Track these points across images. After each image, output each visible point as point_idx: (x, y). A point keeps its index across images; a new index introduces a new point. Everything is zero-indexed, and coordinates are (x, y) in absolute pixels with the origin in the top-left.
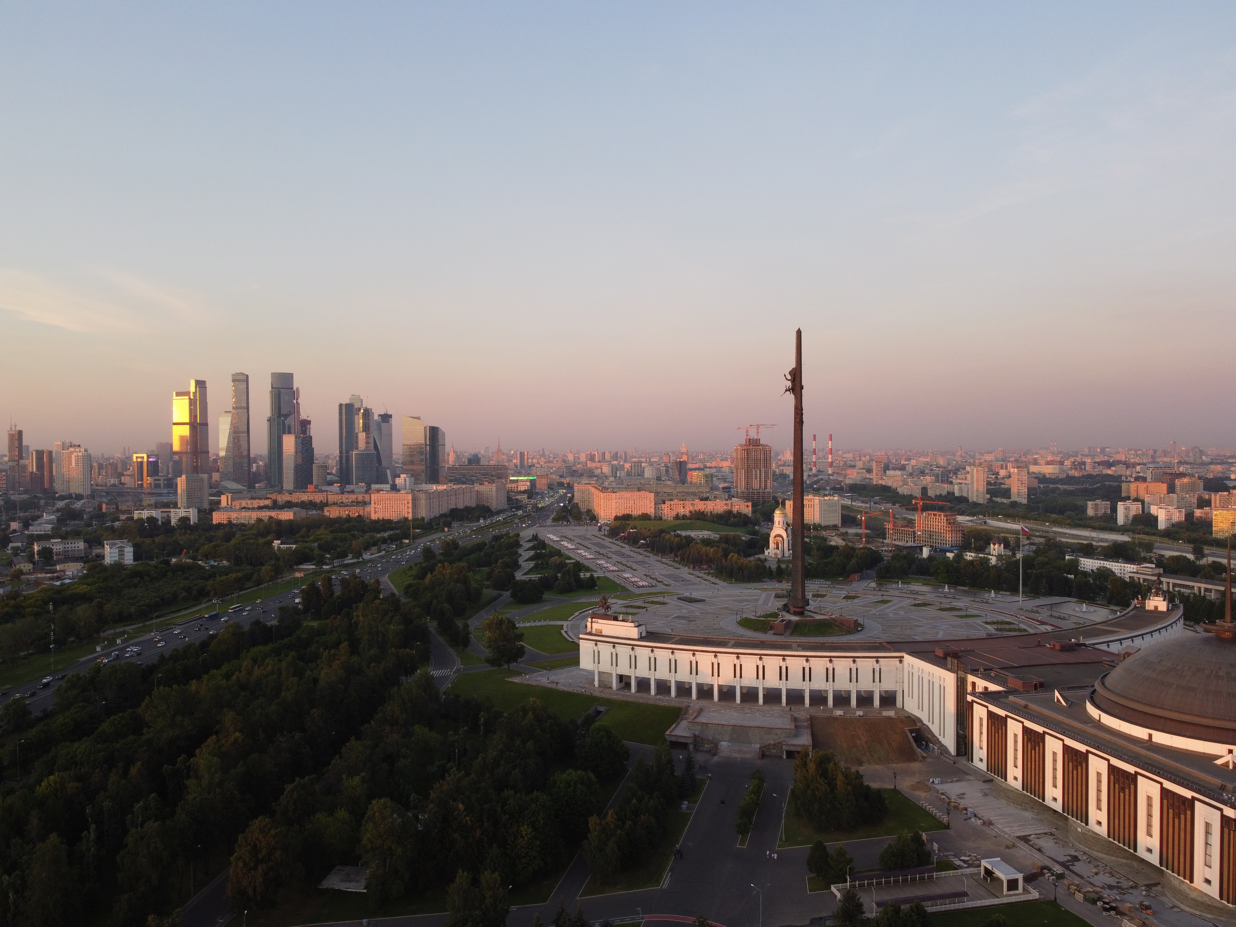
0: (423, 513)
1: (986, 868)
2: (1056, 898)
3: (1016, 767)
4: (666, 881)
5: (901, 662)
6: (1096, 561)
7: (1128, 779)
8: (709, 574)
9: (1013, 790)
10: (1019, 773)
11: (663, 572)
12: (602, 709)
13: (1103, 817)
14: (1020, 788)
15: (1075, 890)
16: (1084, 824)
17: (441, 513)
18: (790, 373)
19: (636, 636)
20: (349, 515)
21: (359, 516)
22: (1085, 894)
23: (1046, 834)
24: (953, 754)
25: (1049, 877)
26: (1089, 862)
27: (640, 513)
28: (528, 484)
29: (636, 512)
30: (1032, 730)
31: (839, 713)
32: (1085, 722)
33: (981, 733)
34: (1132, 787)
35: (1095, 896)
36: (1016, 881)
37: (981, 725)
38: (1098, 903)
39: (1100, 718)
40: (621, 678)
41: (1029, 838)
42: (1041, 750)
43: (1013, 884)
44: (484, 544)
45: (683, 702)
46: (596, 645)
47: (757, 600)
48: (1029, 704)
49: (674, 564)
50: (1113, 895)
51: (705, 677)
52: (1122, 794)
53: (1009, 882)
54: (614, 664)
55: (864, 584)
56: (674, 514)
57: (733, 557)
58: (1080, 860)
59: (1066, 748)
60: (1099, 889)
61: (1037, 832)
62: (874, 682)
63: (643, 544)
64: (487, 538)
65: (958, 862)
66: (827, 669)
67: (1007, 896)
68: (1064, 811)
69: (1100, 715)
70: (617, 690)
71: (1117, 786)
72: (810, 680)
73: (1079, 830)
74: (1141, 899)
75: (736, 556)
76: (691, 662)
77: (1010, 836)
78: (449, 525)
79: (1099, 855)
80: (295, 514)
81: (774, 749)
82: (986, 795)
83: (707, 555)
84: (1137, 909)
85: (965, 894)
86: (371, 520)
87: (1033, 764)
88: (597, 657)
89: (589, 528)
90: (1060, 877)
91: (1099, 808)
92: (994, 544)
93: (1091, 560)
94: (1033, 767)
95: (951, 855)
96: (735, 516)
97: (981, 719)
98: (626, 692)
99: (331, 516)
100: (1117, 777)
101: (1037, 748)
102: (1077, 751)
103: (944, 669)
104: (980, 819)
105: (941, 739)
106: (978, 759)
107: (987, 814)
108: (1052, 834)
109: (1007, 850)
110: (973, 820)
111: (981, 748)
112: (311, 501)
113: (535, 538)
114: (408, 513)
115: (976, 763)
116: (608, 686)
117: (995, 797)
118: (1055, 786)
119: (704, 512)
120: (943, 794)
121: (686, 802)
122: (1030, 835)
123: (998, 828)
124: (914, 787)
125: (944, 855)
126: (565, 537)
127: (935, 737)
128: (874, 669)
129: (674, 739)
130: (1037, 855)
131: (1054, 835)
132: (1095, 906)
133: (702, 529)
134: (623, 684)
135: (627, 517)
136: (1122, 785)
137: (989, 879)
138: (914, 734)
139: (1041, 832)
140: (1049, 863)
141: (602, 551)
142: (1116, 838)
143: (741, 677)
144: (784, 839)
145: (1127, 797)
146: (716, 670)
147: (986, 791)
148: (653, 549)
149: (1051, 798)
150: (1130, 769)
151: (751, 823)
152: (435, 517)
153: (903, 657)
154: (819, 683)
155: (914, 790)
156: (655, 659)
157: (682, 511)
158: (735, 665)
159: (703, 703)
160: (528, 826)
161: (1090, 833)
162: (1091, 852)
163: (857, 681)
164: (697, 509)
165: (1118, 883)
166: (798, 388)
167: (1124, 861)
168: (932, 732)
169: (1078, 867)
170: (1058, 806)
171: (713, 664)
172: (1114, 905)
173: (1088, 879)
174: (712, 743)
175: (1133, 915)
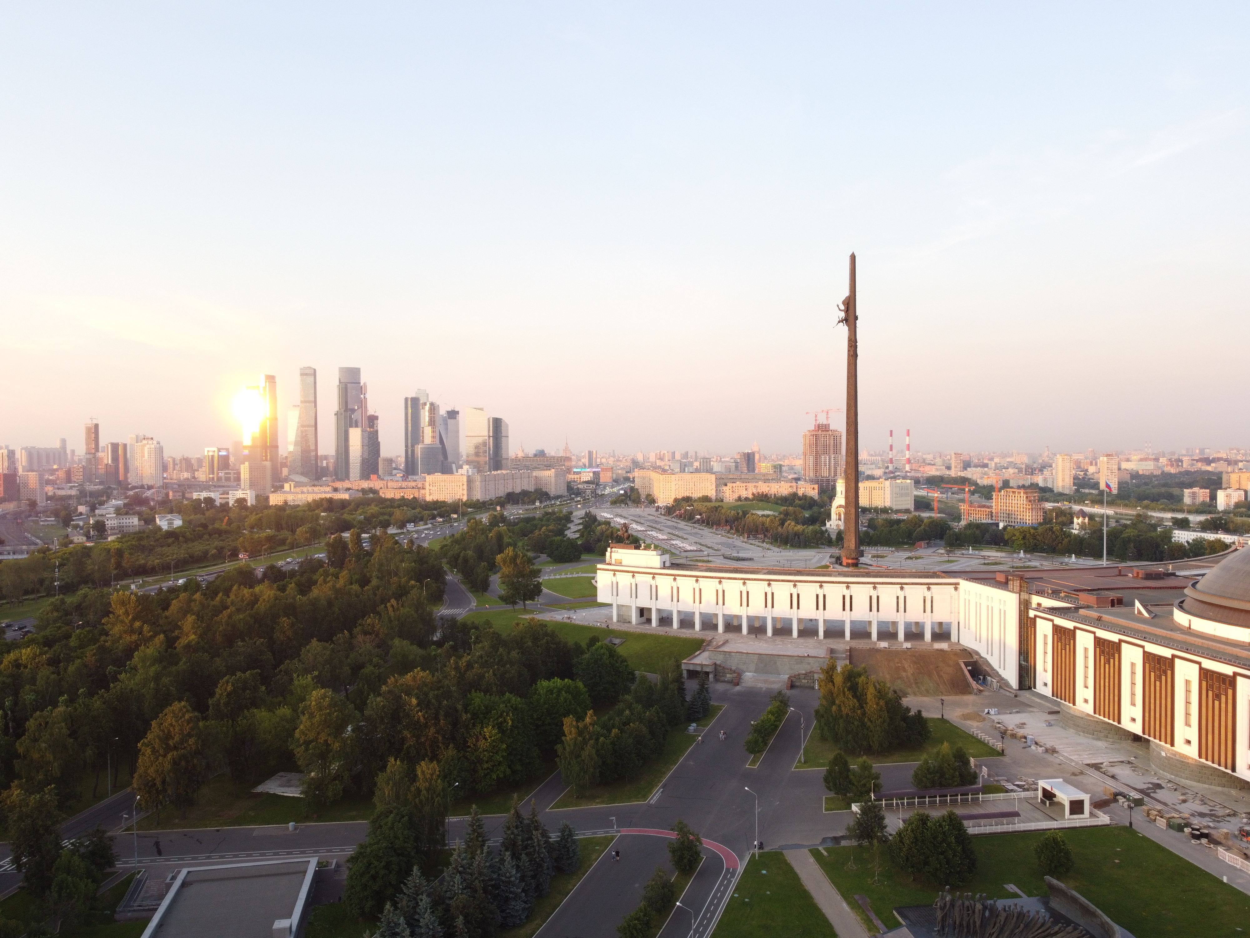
0: (478, 495)
1: (1044, 790)
2: (1131, 824)
3: (1086, 687)
4: (655, 796)
5: (956, 589)
6: (1192, 533)
7: (1224, 682)
8: (763, 542)
9: (1083, 716)
10: (1089, 694)
11: (715, 541)
12: (617, 641)
13: (1193, 734)
14: (1091, 712)
15: (1156, 815)
16: (1168, 746)
17: (497, 496)
18: (843, 303)
19: (658, 565)
20: (403, 497)
21: (414, 498)
22: (1168, 820)
23: (1122, 762)
24: (1014, 688)
25: (1123, 803)
26: (1176, 790)
27: (701, 495)
28: (591, 475)
29: (696, 495)
30: (1105, 640)
31: (884, 644)
32: (1172, 630)
33: (1045, 653)
34: (1230, 692)
35: (1182, 822)
36: (1081, 802)
37: (1045, 643)
38: (1185, 829)
39: (1190, 625)
40: (642, 612)
41: (1101, 766)
42: (1117, 663)
43: (1077, 807)
44: (534, 518)
45: (708, 635)
46: (614, 575)
47: (810, 560)
48: (1104, 616)
49: (729, 535)
50: (1205, 821)
51: (733, 607)
52: (1217, 703)
53: (1072, 803)
54: (634, 595)
55: (930, 551)
56: (736, 496)
57: (789, 525)
58: (1163, 788)
59: (1148, 656)
60: (1187, 815)
61: (1111, 760)
62: (924, 612)
63: (698, 520)
64: (538, 514)
65: (1010, 787)
66: (871, 597)
67: (1068, 819)
68: (1144, 733)
69: (1190, 621)
70: (636, 624)
71: (1210, 693)
72: (851, 610)
73: (1163, 754)
74: (1241, 825)
75: (793, 523)
76: (717, 591)
77: (1077, 763)
78: (502, 506)
79: (1188, 782)
80: (350, 496)
81: (804, 679)
82: (1050, 725)
83: (763, 525)
84: (1236, 836)
85: (1016, 814)
86: (425, 501)
87: (1107, 680)
88: (615, 589)
89: (646, 509)
90: (1139, 803)
91: (1188, 724)
92: (1078, 518)
93: (1186, 533)
94: (1107, 684)
95: (1003, 780)
96: (800, 499)
97: (1045, 636)
98: (647, 627)
99: (387, 497)
100: (1210, 682)
101: (1112, 660)
102: (1161, 657)
103: (1005, 590)
104: (1041, 746)
105: (1001, 672)
106: (1042, 684)
107: (1049, 743)
108: (1129, 762)
109: (1073, 777)
110: (1033, 747)
111: (1045, 671)
112: (371, 488)
113: (588, 515)
114: (463, 495)
115: (1040, 688)
116: (628, 620)
117: (1062, 727)
118: (1133, 704)
119: (766, 495)
120: (999, 723)
121: (695, 725)
122: (1102, 764)
123: (1063, 756)
124: (966, 717)
125: (995, 780)
126: (617, 515)
127: (994, 670)
128: (925, 597)
129: (691, 668)
130: (1110, 782)
131: (1132, 763)
132: (1180, 833)
133: (764, 509)
134: (643, 619)
135: (687, 499)
136: (1217, 692)
137: (1048, 802)
138: (970, 668)
139: (1116, 760)
140: (1125, 790)
141: (654, 525)
142: (1210, 757)
143: (773, 607)
144: (803, 760)
145: (1223, 705)
146: (745, 599)
147: (1052, 722)
148: (708, 524)
149: (1129, 719)
150: (1227, 670)
151: (766, 744)
152: (491, 500)
153: (958, 584)
154: (860, 612)
155: (965, 719)
156: (678, 588)
157: (744, 494)
158: (766, 593)
159: (730, 636)
160: (493, 727)
161: (1177, 757)
162: (1177, 780)
163: (905, 611)
164: (760, 492)
165: (1211, 810)
166: (851, 318)
167: (1220, 789)
168: (989, 665)
169: (1160, 794)
170: (1137, 729)
171: (741, 592)
172: (1206, 831)
173: (1174, 806)
174: (734, 672)
175: (1230, 843)
